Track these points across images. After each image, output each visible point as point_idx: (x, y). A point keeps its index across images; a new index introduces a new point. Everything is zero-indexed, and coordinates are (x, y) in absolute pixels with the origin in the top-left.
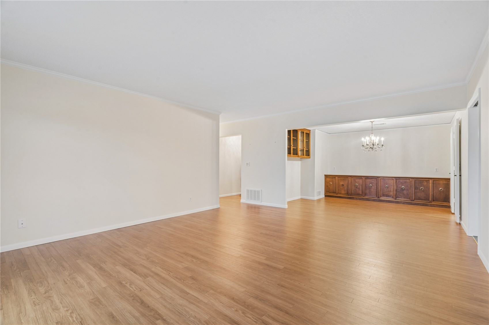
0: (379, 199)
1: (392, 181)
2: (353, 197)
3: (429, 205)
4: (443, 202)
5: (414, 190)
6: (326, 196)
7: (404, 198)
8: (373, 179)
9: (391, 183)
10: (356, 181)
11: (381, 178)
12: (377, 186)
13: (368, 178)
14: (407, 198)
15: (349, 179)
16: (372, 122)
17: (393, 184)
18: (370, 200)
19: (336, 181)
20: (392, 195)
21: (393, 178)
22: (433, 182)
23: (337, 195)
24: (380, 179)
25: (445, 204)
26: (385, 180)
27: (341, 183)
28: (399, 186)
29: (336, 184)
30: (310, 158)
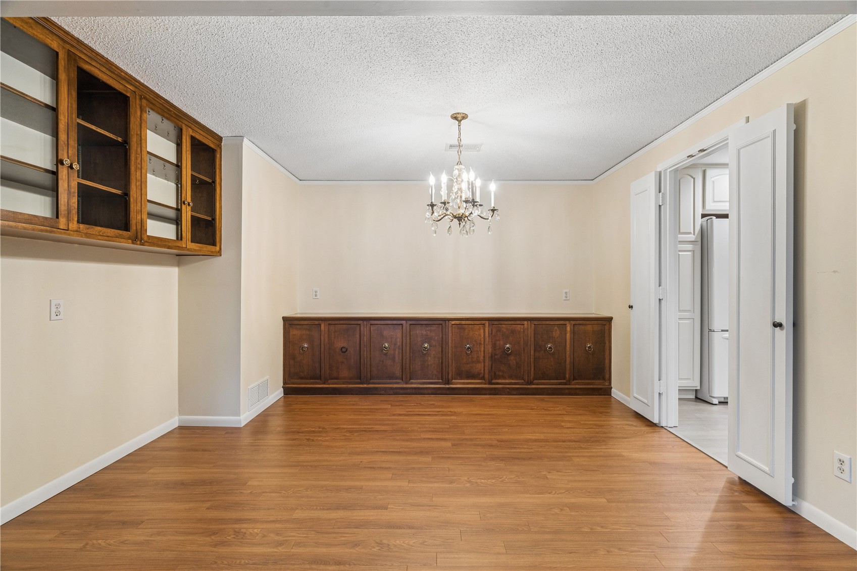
0: (447, 386)
1: (482, 331)
2: (376, 389)
3: (567, 391)
4: (593, 379)
5: (532, 352)
6: (287, 391)
7: (511, 377)
8: (434, 328)
9: (480, 335)
10: (385, 333)
11: (453, 322)
12: (444, 346)
13: (418, 322)
14: (517, 378)
15: (362, 328)
16: (460, 121)
17: (482, 340)
18: (426, 391)
19: (322, 339)
20: (482, 371)
21: (483, 322)
22: (572, 328)
23: (324, 384)
24: (450, 325)
25: (597, 384)
26: (464, 329)
27: (340, 344)
28: (498, 342)
29: (322, 348)
30: (219, 253)
